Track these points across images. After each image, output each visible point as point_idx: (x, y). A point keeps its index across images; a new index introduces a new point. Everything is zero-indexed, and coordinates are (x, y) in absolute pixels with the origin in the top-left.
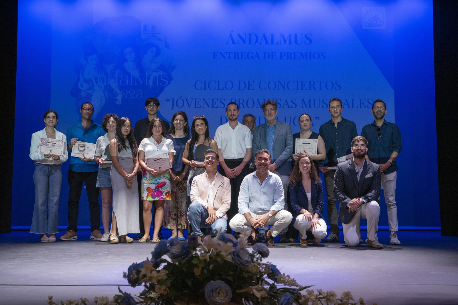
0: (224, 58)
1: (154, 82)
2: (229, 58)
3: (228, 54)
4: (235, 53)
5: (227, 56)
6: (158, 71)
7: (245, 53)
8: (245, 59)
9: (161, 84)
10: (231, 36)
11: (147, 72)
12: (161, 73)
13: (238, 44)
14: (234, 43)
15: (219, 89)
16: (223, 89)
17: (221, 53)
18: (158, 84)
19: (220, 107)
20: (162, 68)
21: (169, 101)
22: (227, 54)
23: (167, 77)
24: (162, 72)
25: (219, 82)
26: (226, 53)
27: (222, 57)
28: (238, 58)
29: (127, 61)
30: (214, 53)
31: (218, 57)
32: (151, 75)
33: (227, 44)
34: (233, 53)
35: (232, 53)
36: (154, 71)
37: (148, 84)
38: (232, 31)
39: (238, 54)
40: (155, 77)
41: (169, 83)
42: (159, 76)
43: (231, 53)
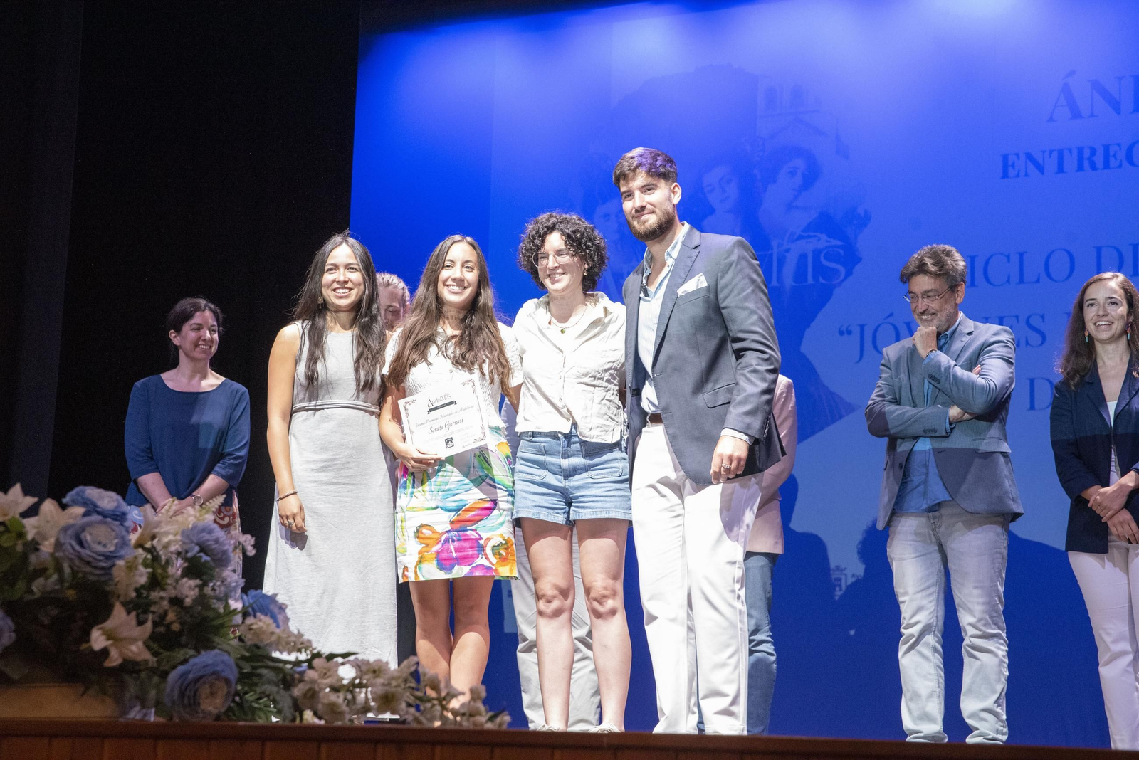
0: (1042, 172)
1: (800, 274)
2: (1061, 170)
3: (1055, 155)
4: (1081, 151)
5: (1051, 165)
6: (809, 237)
7: (1119, 145)
8: (1120, 166)
9: (821, 280)
10: (1066, 91)
11: (774, 243)
12: (823, 241)
13: (1092, 115)
14: (1076, 114)
15: (1021, 281)
16: (1038, 281)
17: (1029, 156)
18: (810, 280)
19: (1027, 343)
20: (825, 223)
21: (849, 333)
22: (1050, 156)
23: (842, 252)
24: (824, 237)
25: (1021, 255)
26: (1047, 155)
27: (1031, 167)
28: (1093, 167)
29: (712, 211)
30: (1005, 158)
31: (1019, 171)
32: (788, 251)
33: (1051, 119)
34: (1075, 152)
35: (1070, 150)
36: (800, 238)
37: (778, 280)
38: (1072, 73)
39: (1093, 152)
40: (803, 257)
41: (849, 273)
42: (817, 253)
43: (1066, 153)
